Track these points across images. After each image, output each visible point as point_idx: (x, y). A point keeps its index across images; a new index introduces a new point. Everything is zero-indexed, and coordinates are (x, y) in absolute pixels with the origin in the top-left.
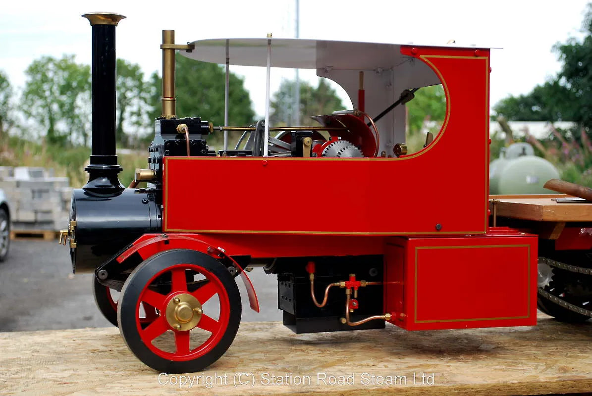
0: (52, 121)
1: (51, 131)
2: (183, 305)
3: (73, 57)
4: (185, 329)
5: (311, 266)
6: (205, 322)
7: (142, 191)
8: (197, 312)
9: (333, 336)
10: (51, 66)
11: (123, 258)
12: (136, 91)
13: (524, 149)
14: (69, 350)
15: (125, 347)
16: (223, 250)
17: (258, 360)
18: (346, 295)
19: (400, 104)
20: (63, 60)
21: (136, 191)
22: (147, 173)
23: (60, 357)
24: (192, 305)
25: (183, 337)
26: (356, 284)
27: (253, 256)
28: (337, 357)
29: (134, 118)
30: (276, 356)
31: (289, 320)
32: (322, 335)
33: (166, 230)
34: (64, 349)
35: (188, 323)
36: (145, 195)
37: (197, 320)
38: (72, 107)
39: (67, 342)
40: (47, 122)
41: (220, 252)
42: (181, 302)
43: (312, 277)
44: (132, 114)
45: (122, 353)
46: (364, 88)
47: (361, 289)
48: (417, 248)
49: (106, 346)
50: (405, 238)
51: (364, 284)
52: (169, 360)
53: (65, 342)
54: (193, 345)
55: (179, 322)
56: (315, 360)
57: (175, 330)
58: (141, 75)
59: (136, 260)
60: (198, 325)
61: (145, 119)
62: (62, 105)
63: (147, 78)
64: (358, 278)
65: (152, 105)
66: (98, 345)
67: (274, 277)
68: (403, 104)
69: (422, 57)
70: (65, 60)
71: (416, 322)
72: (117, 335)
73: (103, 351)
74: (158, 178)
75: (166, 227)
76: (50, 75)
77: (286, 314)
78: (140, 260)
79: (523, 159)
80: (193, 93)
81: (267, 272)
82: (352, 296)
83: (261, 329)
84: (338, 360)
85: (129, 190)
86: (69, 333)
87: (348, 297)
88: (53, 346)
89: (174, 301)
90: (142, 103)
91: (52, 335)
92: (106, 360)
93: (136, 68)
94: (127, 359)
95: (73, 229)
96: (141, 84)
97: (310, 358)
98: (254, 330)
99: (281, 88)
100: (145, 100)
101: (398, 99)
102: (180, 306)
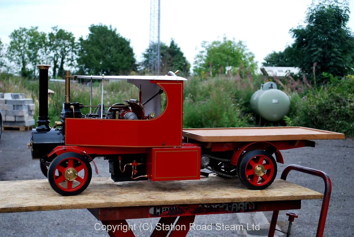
0: (24, 63)
1: (23, 69)
2: (71, 172)
3: (37, 28)
4: (71, 180)
5: (120, 157)
6: (78, 179)
7: (58, 130)
8: (76, 175)
9: (129, 183)
10: (24, 33)
11: (50, 155)
12: (70, 47)
13: (272, 85)
14: (28, 188)
15: (50, 187)
16: (85, 153)
17: (97, 192)
18: (132, 168)
19: (159, 94)
20: (31, 30)
21: (56, 130)
22: (59, 123)
23: (26, 190)
24: (74, 172)
25: (70, 183)
26: (136, 164)
27: (97, 154)
28: (126, 191)
29: (69, 62)
30: (104, 190)
31: (113, 177)
32: (124, 182)
33: (66, 145)
34: (26, 187)
35: (72, 178)
36: (58, 131)
37: (75, 178)
38: (36, 55)
39: (28, 185)
40: (22, 64)
41: (84, 153)
42: (70, 171)
43: (120, 161)
44: (68, 60)
45: (48, 189)
46: (141, 91)
47: (138, 166)
48: (156, 152)
49: (43, 186)
50: (152, 148)
51: (139, 164)
52: (64, 191)
53: (27, 185)
54: (74, 186)
55: (69, 178)
56: (117, 192)
57: (67, 180)
58: (74, 38)
59: (55, 155)
60: (76, 180)
61: (75, 63)
62: (29, 55)
63: (77, 40)
64: (136, 162)
65: (79, 55)
66: (40, 186)
67: (108, 161)
68: (160, 94)
69: (158, 83)
70: (32, 30)
71: (155, 178)
72: (47, 182)
73: (41, 188)
74: (63, 125)
75: (66, 143)
76: (24, 38)
77: (112, 175)
78: (56, 156)
79: (271, 90)
80: (102, 48)
81: (105, 159)
82: (134, 168)
83: (103, 180)
84: (126, 192)
85: (53, 129)
86: (29, 181)
87: (133, 169)
88: (23, 186)
89: (68, 170)
90: (74, 54)
91: (22, 182)
92: (42, 191)
93: (70, 34)
94: (49, 191)
95: (32, 144)
96: (73, 43)
97: (116, 191)
98: (100, 180)
99: (150, 47)
100: (75, 52)
101: (158, 92)
102: (70, 172)
